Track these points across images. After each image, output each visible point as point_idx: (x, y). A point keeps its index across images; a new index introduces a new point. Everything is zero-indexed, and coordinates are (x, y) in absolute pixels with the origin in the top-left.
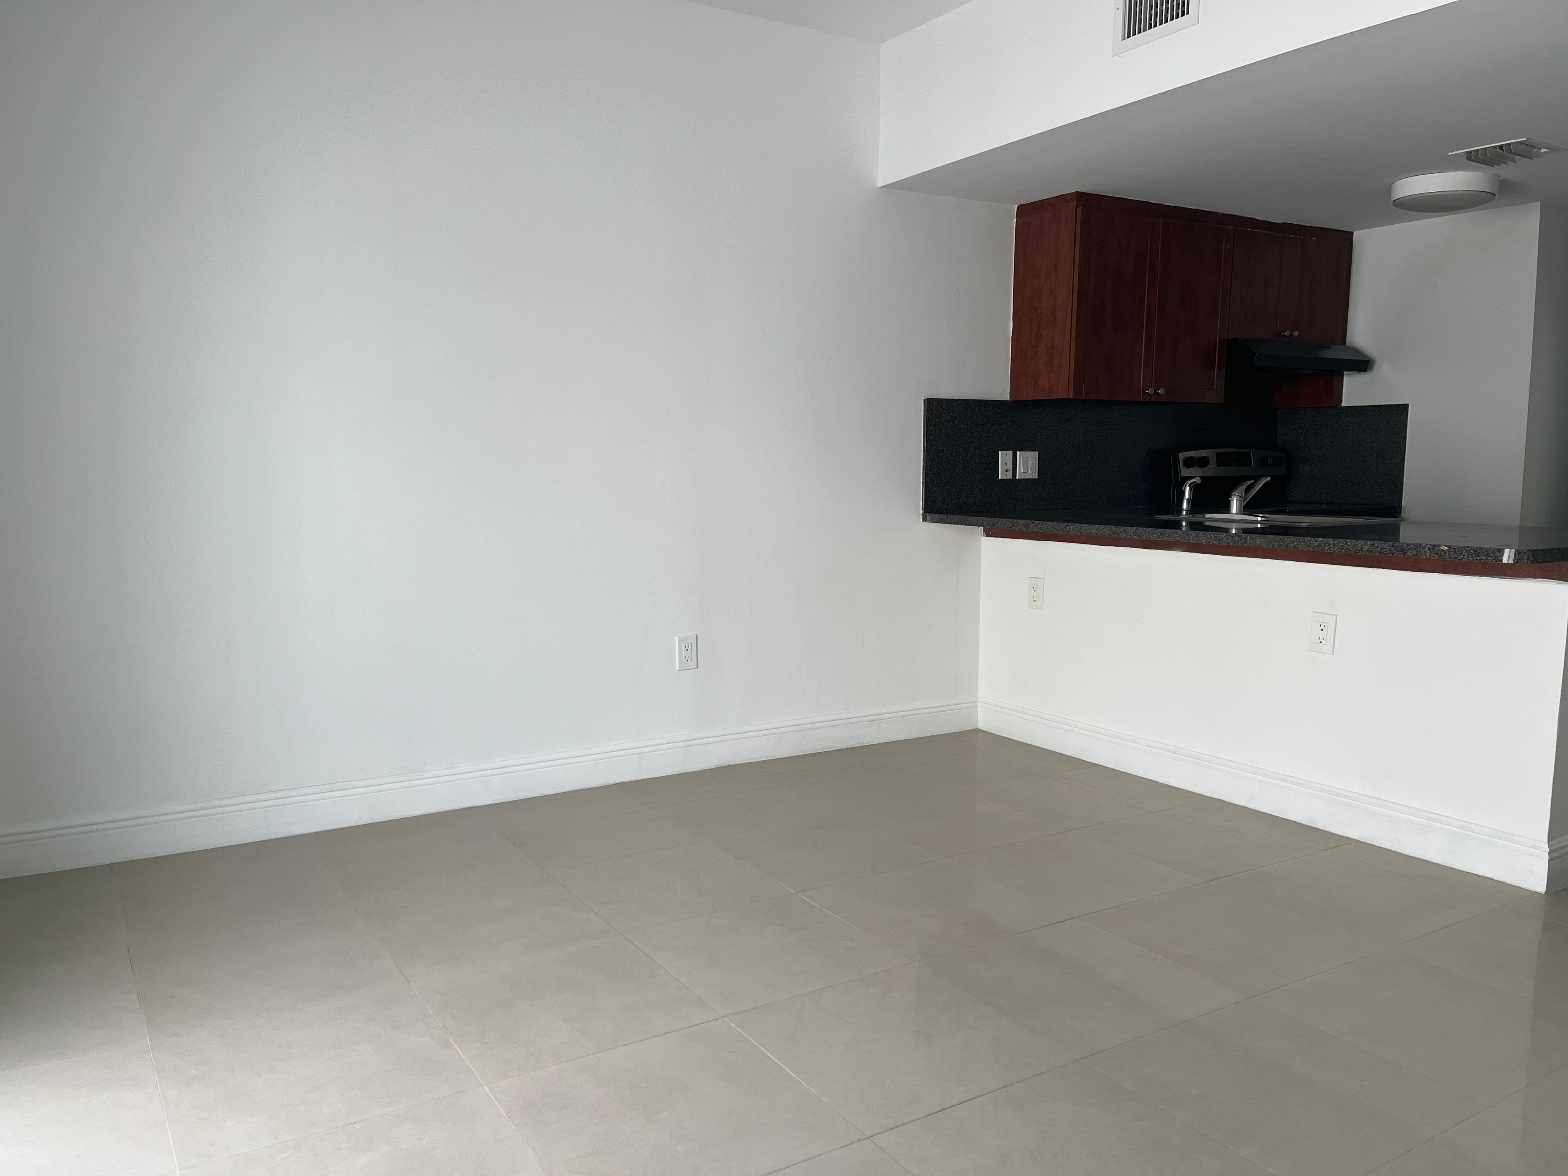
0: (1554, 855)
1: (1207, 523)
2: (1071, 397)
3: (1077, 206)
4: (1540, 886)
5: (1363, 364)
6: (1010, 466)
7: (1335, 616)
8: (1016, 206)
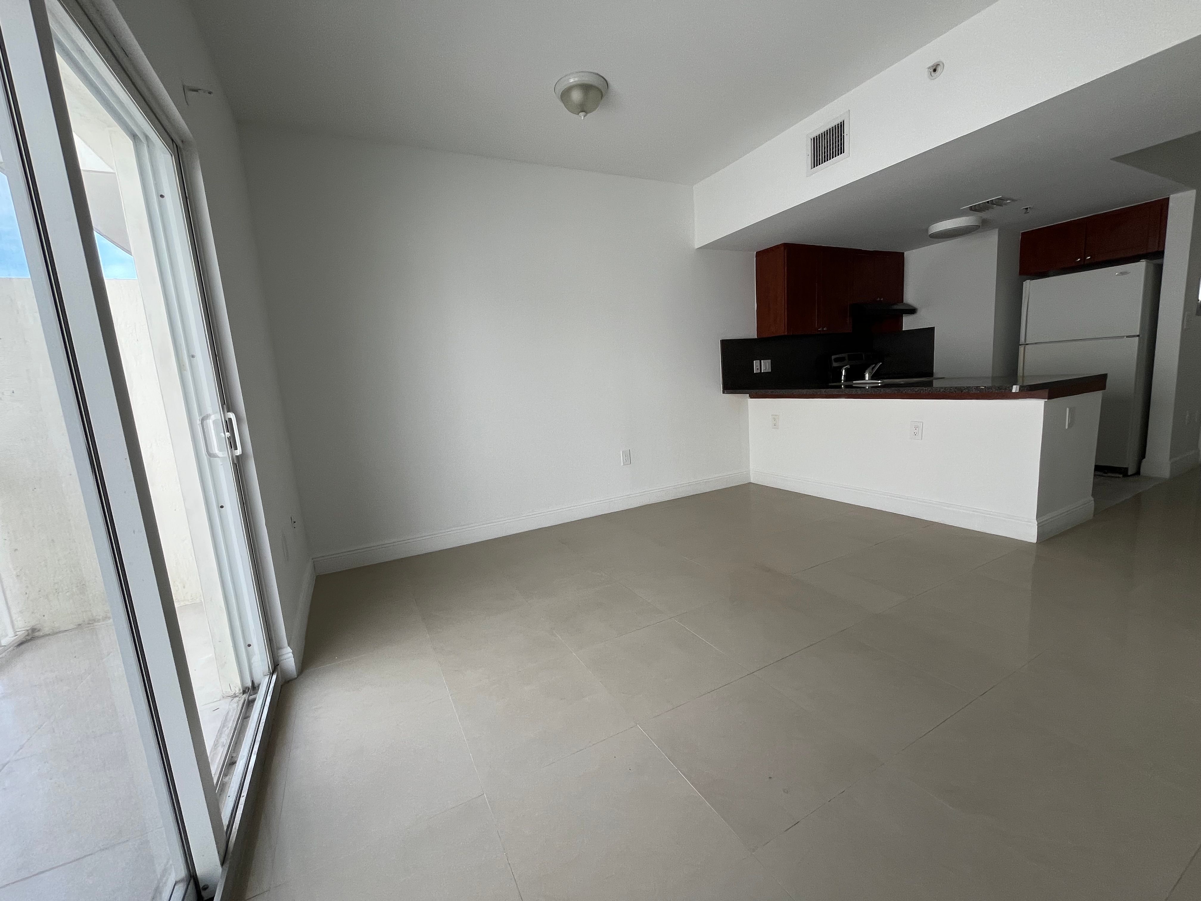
0: (1040, 525)
1: (854, 385)
2: (786, 334)
3: (784, 250)
4: (1034, 540)
5: (912, 311)
6: (759, 367)
7: (922, 423)
8: (755, 253)
